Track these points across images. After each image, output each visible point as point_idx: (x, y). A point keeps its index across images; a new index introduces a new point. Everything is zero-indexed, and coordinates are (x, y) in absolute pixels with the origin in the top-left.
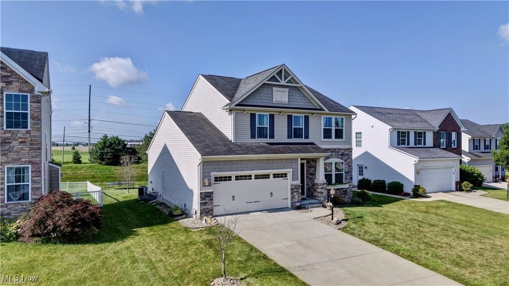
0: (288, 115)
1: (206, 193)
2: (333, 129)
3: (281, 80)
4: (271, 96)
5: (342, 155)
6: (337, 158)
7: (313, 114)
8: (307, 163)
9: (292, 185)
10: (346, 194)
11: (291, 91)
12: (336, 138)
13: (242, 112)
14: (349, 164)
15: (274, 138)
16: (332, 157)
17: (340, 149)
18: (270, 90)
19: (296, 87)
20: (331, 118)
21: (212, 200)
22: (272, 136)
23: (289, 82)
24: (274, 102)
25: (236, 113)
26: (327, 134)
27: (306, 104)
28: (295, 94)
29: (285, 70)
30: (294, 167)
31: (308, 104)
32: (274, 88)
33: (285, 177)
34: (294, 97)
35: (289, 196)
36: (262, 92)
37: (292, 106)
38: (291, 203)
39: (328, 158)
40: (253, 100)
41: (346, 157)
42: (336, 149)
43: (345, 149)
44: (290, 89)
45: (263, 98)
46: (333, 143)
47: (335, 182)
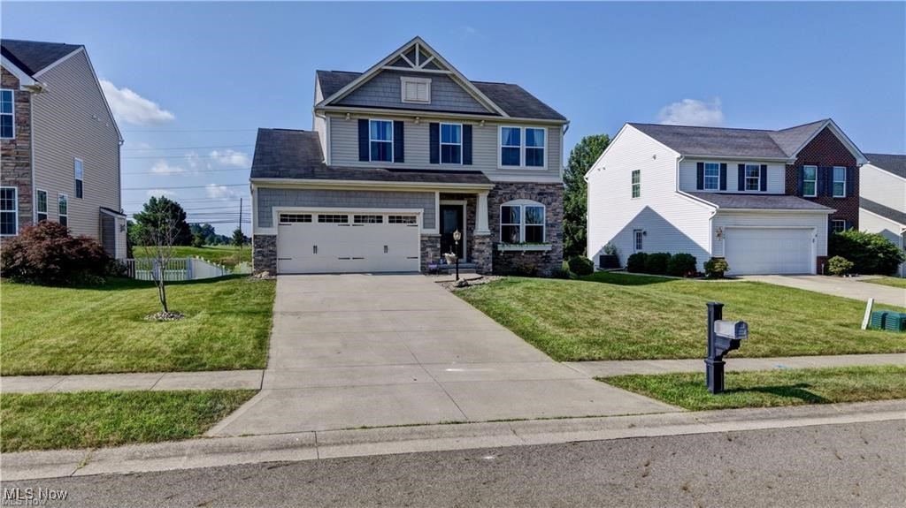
0: (431, 124)
1: (264, 236)
2: (523, 147)
3: (415, 64)
4: (397, 91)
5: (539, 194)
6: (530, 199)
7: (480, 121)
8: (468, 205)
9: (422, 236)
10: (549, 262)
11: (437, 83)
12: (527, 165)
13: (342, 116)
14: (556, 209)
15: (403, 162)
16: (520, 198)
17: (537, 184)
18: (395, 80)
19: (445, 76)
20: (519, 129)
21: (275, 249)
22: (400, 157)
23: (431, 65)
24: (403, 101)
25: (331, 118)
26: (510, 157)
27: (468, 105)
28: (443, 89)
29: (420, 46)
30: (427, 206)
31: (472, 105)
32: (402, 78)
33: (413, 222)
34: (442, 93)
35: (419, 254)
36: (379, 84)
37: (439, 108)
38: (422, 264)
39: (512, 199)
40: (363, 98)
41: (550, 199)
42: (528, 183)
43: (548, 185)
44: (434, 79)
45: (382, 94)
46: (522, 173)
47: (525, 241)
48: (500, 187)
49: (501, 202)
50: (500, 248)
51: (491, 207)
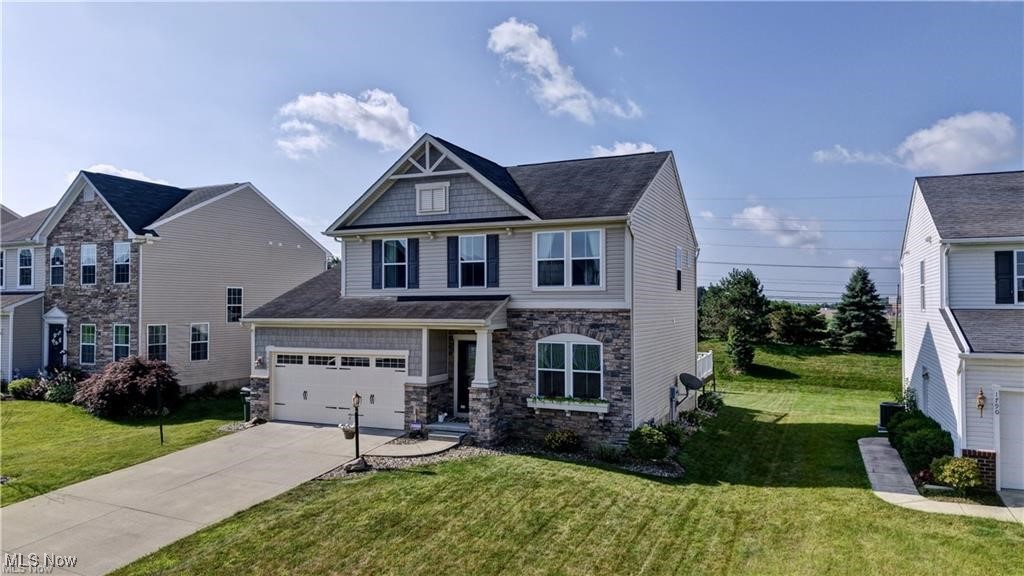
0: (449, 238)
1: (259, 379)
2: (568, 259)
3: (430, 167)
4: (412, 202)
5: (592, 326)
6: (579, 333)
10: (609, 430)
11: (456, 186)
12: (574, 283)
14: (619, 349)
15: (417, 287)
16: (563, 332)
17: (588, 312)
18: (409, 191)
19: (466, 176)
20: (562, 235)
21: (267, 392)
22: (415, 284)
23: (442, 166)
24: (418, 214)
25: (345, 240)
26: (550, 274)
27: (493, 209)
29: (430, 144)
30: (413, 347)
31: (499, 208)
32: (418, 187)
33: (400, 366)
34: (462, 198)
35: (403, 407)
36: (394, 197)
37: (458, 217)
39: (551, 333)
40: (377, 216)
41: (609, 334)
42: (575, 311)
43: (605, 313)
44: (454, 180)
45: (396, 209)
46: (568, 297)
47: (572, 395)
48: (535, 316)
49: (537, 339)
51: (523, 344)
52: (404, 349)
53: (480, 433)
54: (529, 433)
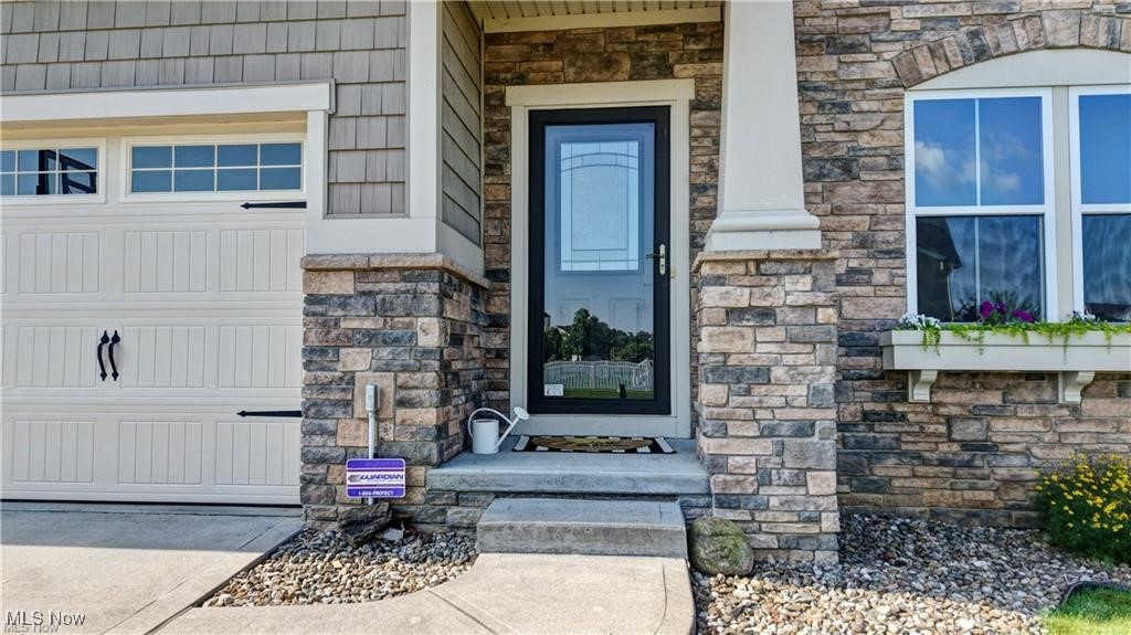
6: (1113, 46)
8: (695, 107)
9: (315, 268)
16: (1038, 45)
30: (354, 66)
33: (271, 182)
38: (308, 459)
39: (982, 55)
47: (1080, 307)
49: (909, 77)
50: (908, 352)
51: (844, 108)
52: (302, 78)
53: (775, 495)
54: (881, 487)
